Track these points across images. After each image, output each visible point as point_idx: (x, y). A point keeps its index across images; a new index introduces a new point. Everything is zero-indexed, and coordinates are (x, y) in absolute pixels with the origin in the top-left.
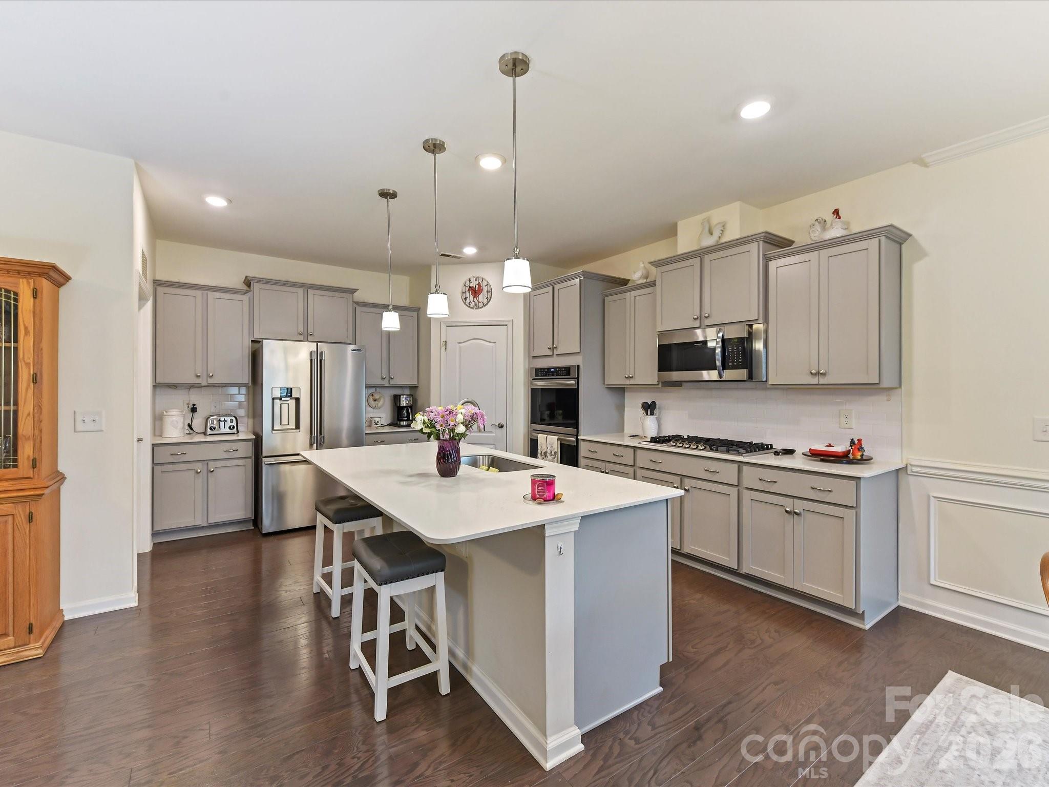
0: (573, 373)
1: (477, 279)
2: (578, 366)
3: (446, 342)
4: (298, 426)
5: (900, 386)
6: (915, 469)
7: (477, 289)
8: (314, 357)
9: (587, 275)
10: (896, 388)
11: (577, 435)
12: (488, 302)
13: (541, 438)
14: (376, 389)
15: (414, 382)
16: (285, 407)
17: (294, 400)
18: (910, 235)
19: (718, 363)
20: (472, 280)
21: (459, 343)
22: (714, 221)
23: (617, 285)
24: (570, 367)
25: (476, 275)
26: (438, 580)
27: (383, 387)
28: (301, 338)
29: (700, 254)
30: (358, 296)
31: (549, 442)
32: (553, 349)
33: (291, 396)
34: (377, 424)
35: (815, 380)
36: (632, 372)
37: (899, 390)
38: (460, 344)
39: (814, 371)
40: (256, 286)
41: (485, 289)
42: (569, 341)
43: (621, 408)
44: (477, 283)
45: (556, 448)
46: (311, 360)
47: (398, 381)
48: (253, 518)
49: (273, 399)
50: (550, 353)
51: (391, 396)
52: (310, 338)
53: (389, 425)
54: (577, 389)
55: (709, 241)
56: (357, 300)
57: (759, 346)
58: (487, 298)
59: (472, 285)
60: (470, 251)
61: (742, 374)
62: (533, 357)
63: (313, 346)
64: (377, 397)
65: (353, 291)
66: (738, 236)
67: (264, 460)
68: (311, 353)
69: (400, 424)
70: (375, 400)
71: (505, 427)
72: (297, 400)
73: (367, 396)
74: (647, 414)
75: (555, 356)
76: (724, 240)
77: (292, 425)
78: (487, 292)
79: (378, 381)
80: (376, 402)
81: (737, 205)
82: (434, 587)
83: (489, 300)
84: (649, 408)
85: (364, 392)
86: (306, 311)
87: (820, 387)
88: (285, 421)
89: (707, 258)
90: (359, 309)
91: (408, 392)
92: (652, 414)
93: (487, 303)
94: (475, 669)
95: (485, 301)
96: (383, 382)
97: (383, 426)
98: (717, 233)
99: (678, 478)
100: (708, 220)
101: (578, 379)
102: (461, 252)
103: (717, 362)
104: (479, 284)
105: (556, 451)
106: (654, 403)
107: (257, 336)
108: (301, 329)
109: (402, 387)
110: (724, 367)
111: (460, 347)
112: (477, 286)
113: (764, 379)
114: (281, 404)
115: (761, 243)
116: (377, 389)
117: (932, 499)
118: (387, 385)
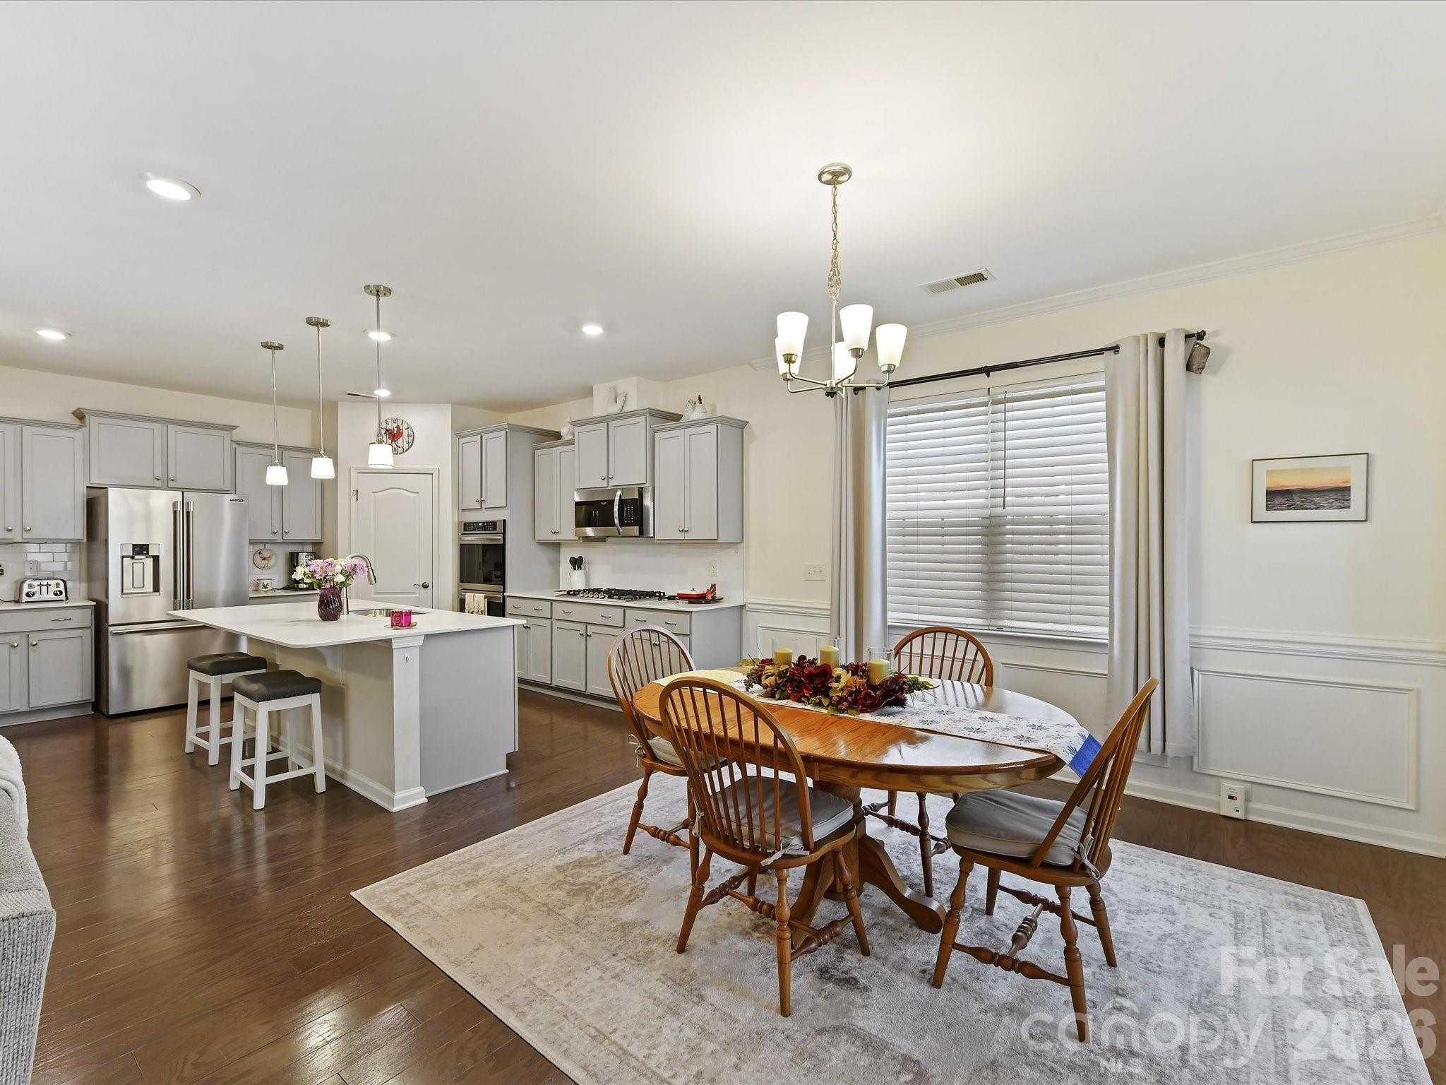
0: (500, 528)
1: (396, 421)
2: (504, 521)
3: (357, 491)
4: (156, 588)
5: (743, 541)
6: (750, 606)
7: (395, 432)
8: (179, 508)
9: (512, 428)
10: (739, 543)
11: (504, 591)
12: (409, 448)
13: (469, 596)
14: (265, 545)
15: (317, 537)
16: (138, 567)
17: (151, 559)
18: (747, 422)
19: (617, 521)
20: (390, 421)
21: (373, 492)
22: (620, 390)
23: (554, 439)
24: (496, 522)
25: (395, 416)
26: (314, 700)
27: (274, 542)
28: (158, 484)
29: (606, 419)
30: (238, 435)
31: (477, 600)
32: (482, 502)
33: (148, 553)
34: (265, 588)
35: (681, 536)
36: (558, 528)
37: (742, 544)
38: (376, 494)
39: (681, 529)
40: (93, 421)
41: (405, 433)
42: (496, 496)
43: (556, 564)
44: (396, 425)
45: (483, 605)
46: (175, 512)
47: (295, 535)
48: (93, 700)
49: (123, 557)
50: (479, 507)
51: (286, 554)
52: (171, 484)
53: (283, 589)
54: (504, 545)
55: (614, 409)
56: (237, 439)
57: (648, 502)
58: (408, 443)
59: (389, 427)
60: (383, 393)
61: (636, 530)
62: (463, 510)
63: (178, 496)
64: (266, 554)
65: (233, 428)
66: (636, 408)
67: (111, 629)
68: (175, 504)
69: (298, 586)
70: (264, 559)
71: (430, 586)
72: (156, 559)
73: (252, 554)
74: (575, 569)
75: (483, 508)
76: (627, 409)
77: (149, 586)
78: (408, 435)
79: (267, 536)
80: (265, 562)
81: (635, 378)
82: (311, 705)
83: (410, 445)
84: (577, 563)
85: (248, 551)
86: (165, 453)
87: (686, 542)
88: (138, 583)
89: (612, 424)
90: (239, 449)
91: (310, 549)
92: (580, 568)
93: (408, 450)
94: (350, 773)
95: (406, 446)
96: (273, 537)
97: (274, 589)
98: (620, 402)
99: (584, 626)
100: (615, 388)
101: (504, 534)
102: (373, 394)
103: (615, 520)
104: (398, 427)
105: (483, 609)
106: (581, 558)
107: (96, 481)
108: (158, 473)
109: (301, 543)
110: (622, 524)
111: (375, 497)
112: (396, 429)
113: (652, 535)
114: (133, 563)
115: (648, 417)
116: (267, 545)
117: (759, 629)
118: (280, 540)
